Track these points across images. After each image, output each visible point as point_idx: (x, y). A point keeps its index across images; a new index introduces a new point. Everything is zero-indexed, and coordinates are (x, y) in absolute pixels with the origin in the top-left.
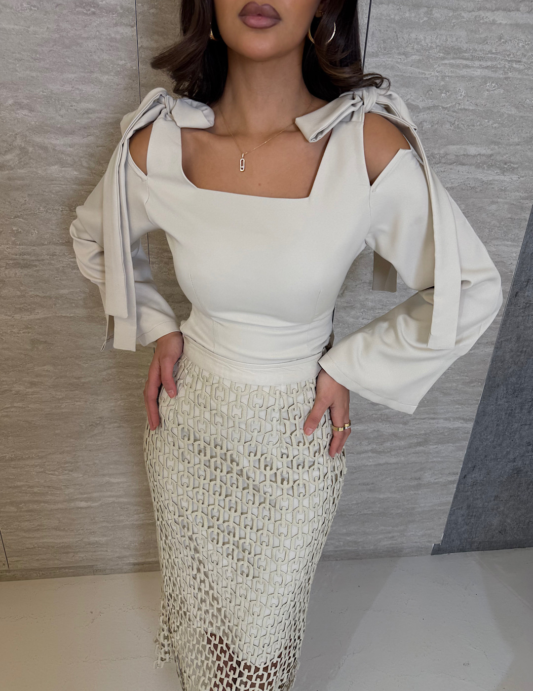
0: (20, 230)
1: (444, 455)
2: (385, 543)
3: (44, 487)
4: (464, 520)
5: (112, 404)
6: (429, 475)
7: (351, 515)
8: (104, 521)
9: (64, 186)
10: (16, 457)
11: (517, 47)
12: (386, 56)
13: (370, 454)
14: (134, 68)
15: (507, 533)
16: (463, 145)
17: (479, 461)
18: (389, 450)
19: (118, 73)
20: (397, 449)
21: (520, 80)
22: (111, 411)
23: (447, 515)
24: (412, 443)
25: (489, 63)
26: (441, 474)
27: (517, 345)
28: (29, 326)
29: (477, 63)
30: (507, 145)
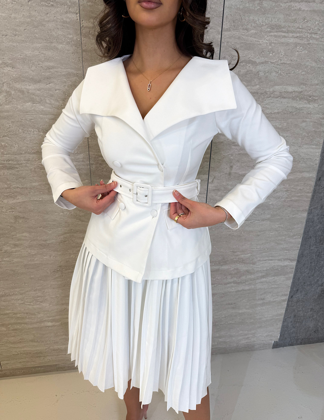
0: (6, 145)
1: (279, 283)
2: (243, 342)
3: (24, 313)
4: (292, 325)
5: (67, 257)
6: (270, 296)
7: (222, 325)
8: (63, 335)
9: (35, 116)
10: (5, 294)
11: (315, 25)
12: (235, 31)
13: (232, 284)
14: (78, 40)
15: (319, 332)
16: (284, 85)
17: (300, 286)
18: (244, 281)
19: (68, 43)
20: (249, 280)
21: (317, 45)
22: (67, 262)
23: (281, 322)
24: (258, 276)
25: (298, 35)
26: (277, 296)
27: (321, 211)
28: (13, 207)
29: (291, 35)
30: (311, 85)
